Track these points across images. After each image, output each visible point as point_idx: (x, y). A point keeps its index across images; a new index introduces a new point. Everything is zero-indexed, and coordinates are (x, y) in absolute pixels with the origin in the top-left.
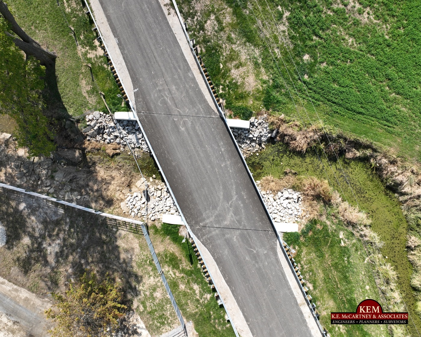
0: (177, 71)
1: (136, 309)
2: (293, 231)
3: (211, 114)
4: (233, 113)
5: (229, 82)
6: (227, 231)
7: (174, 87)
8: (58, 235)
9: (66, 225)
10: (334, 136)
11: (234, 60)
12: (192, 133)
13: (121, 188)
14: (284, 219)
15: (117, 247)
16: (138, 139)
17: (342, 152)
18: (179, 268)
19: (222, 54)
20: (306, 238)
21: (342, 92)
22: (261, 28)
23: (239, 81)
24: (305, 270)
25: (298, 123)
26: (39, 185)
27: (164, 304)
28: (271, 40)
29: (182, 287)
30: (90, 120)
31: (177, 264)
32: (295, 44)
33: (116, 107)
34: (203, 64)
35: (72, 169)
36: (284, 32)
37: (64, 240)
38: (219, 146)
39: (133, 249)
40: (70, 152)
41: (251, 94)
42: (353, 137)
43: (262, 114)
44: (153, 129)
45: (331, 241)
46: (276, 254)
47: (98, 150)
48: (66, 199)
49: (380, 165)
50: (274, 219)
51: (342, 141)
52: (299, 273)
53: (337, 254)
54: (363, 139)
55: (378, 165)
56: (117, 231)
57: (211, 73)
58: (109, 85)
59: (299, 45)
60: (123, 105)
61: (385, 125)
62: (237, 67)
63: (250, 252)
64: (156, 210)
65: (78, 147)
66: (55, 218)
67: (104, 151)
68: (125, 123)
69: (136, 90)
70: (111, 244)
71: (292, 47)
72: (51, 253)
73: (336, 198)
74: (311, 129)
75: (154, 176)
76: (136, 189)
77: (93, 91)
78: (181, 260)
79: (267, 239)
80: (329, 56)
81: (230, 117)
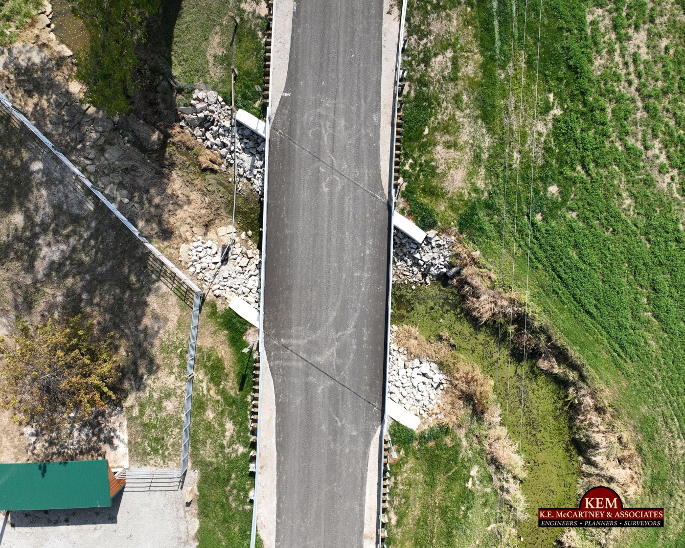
0: (359, 101)
1: (127, 408)
2: (409, 426)
3: (376, 191)
4: (408, 208)
5: (426, 161)
6: (314, 371)
7: (343, 122)
8: (68, 237)
9: (87, 230)
10: (536, 324)
11: (448, 132)
12: (335, 202)
13: (194, 223)
14: (404, 401)
15: (145, 304)
16: (253, 167)
17: (535, 354)
18: (219, 385)
19: (436, 114)
20: (422, 445)
21: (578, 269)
22: (510, 109)
23: (441, 167)
24: (397, 490)
25: (494, 277)
26: (77, 150)
27: (172, 424)
28: (516, 135)
29: (210, 415)
30: (197, 99)
31: (219, 377)
32: (547, 162)
33: (245, 102)
34: (401, 113)
35: (136, 153)
36: (540, 134)
37: (74, 250)
38: (364, 244)
39: (166, 320)
40: (146, 128)
41: (449, 196)
42: (561, 340)
43: (449, 234)
44: (283, 165)
45: (455, 472)
46: (367, 444)
47: (188, 148)
48: (106, 192)
49: (580, 403)
50: (391, 393)
51: (543, 337)
52: (388, 490)
53: (454, 495)
54: (574, 353)
55: (577, 402)
56: (157, 281)
57: (407, 132)
58: (250, 64)
59: (551, 166)
60: (257, 105)
61: (616, 352)
62: (448, 146)
63: (332, 421)
64: (229, 283)
65: (162, 127)
66: (75, 211)
67: (197, 155)
68: (247, 133)
69: (286, 95)
70: (138, 295)
71: (540, 162)
72: (44, 257)
73: (494, 414)
74: (507, 295)
75: (250, 233)
76: (214, 237)
77: (224, 60)
78: (227, 375)
79: (366, 415)
80: (586, 206)
81: (402, 212)
